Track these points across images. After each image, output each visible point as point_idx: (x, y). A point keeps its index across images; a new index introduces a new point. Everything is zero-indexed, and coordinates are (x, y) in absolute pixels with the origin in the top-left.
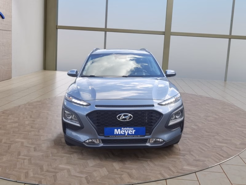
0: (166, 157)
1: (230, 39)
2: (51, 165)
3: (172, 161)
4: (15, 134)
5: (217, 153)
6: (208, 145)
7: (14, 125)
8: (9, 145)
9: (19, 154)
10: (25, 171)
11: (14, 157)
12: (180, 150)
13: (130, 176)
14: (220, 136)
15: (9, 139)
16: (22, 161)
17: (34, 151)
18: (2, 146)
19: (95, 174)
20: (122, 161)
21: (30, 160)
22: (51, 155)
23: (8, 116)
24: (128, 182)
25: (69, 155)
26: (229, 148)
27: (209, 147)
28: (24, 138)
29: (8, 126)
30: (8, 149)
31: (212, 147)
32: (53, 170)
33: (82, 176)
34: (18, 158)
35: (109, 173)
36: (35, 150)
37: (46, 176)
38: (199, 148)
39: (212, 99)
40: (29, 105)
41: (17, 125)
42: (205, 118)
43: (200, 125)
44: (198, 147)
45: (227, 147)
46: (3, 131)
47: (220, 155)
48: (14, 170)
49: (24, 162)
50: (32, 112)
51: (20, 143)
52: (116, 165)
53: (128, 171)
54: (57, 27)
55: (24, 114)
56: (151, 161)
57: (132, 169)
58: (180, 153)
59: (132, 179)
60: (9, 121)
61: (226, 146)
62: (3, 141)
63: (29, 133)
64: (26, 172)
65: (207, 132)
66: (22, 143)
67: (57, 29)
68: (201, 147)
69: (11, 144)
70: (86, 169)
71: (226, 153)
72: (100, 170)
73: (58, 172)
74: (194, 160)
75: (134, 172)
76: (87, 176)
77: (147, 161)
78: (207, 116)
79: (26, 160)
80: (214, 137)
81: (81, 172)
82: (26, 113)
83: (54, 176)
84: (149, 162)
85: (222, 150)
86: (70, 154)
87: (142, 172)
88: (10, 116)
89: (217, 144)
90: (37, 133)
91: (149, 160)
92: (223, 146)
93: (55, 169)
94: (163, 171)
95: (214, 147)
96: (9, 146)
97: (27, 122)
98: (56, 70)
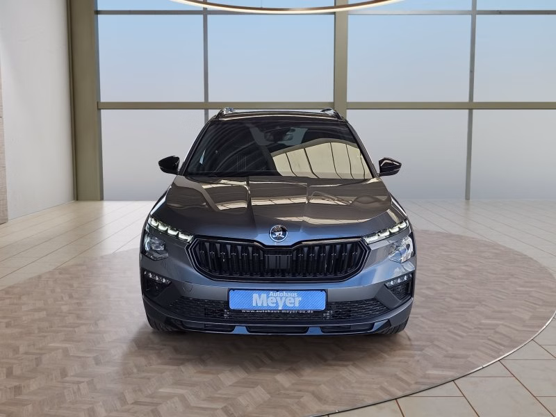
0: (385, 355)
1: (471, 110)
2: (140, 390)
3: (400, 361)
4: (46, 334)
5: (489, 340)
6: (465, 324)
7: (37, 315)
8: (37, 356)
9: (64, 373)
10: (86, 407)
11: (54, 381)
12: (410, 339)
13: (319, 398)
14: (486, 306)
15: (34, 345)
16: (75, 387)
17: (97, 364)
18: (22, 359)
19: (242, 400)
20: (293, 370)
21: (90, 383)
22: (135, 370)
23: (20, 298)
24: (318, 412)
25: (175, 367)
26: (509, 327)
27: (468, 328)
28: (66, 340)
29: (24, 318)
30: (37, 365)
31: (475, 328)
32: (148, 400)
33: (214, 406)
34: (63, 382)
35: (272, 397)
36: (98, 362)
37: (135, 412)
38: (449, 331)
39: (449, 236)
40: (60, 273)
41: (42, 315)
42: (444, 274)
43: (438, 287)
44: (446, 330)
45: (506, 326)
46: (16, 331)
47: (496, 343)
48: (61, 407)
49: (79, 389)
50: (71, 286)
51: (61, 350)
52: (284, 379)
53: (312, 388)
54: (100, 106)
55: (53, 291)
56: (354, 365)
57: (320, 384)
58: (412, 345)
59: (324, 404)
60: (24, 308)
61: (502, 324)
62: (22, 350)
63: (76, 330)
64: (88, 409)
65: (457, 300)
66: (66, 351)
67: (99, 109)
68: (452, 329)
69: (42, 354)
70: (219, 392)
71: (509, 337)
72: (251, 391)
73: (160, 404)
74: (445, 356)
75: (325, 389)
76: (225, 407)
77: (346, 366)
78: (449, 270)
79: (82, 384)
80: (473, 308)
81: (211, 399)
82: (59, 290)
83: (153, 411)
84: (352, 368)
85: (496, 332)
86: (178, 365)
87: (342, 388)
88: (24, 299)
89: (483, 321)
90: (93, 329)
91: (351, 363)
92: (498, 325)
93: (151, 396)
94: (386, 384)
95: (480, 329)
96: (36, 359)
97: (65, 308)
98: (102, 199)
